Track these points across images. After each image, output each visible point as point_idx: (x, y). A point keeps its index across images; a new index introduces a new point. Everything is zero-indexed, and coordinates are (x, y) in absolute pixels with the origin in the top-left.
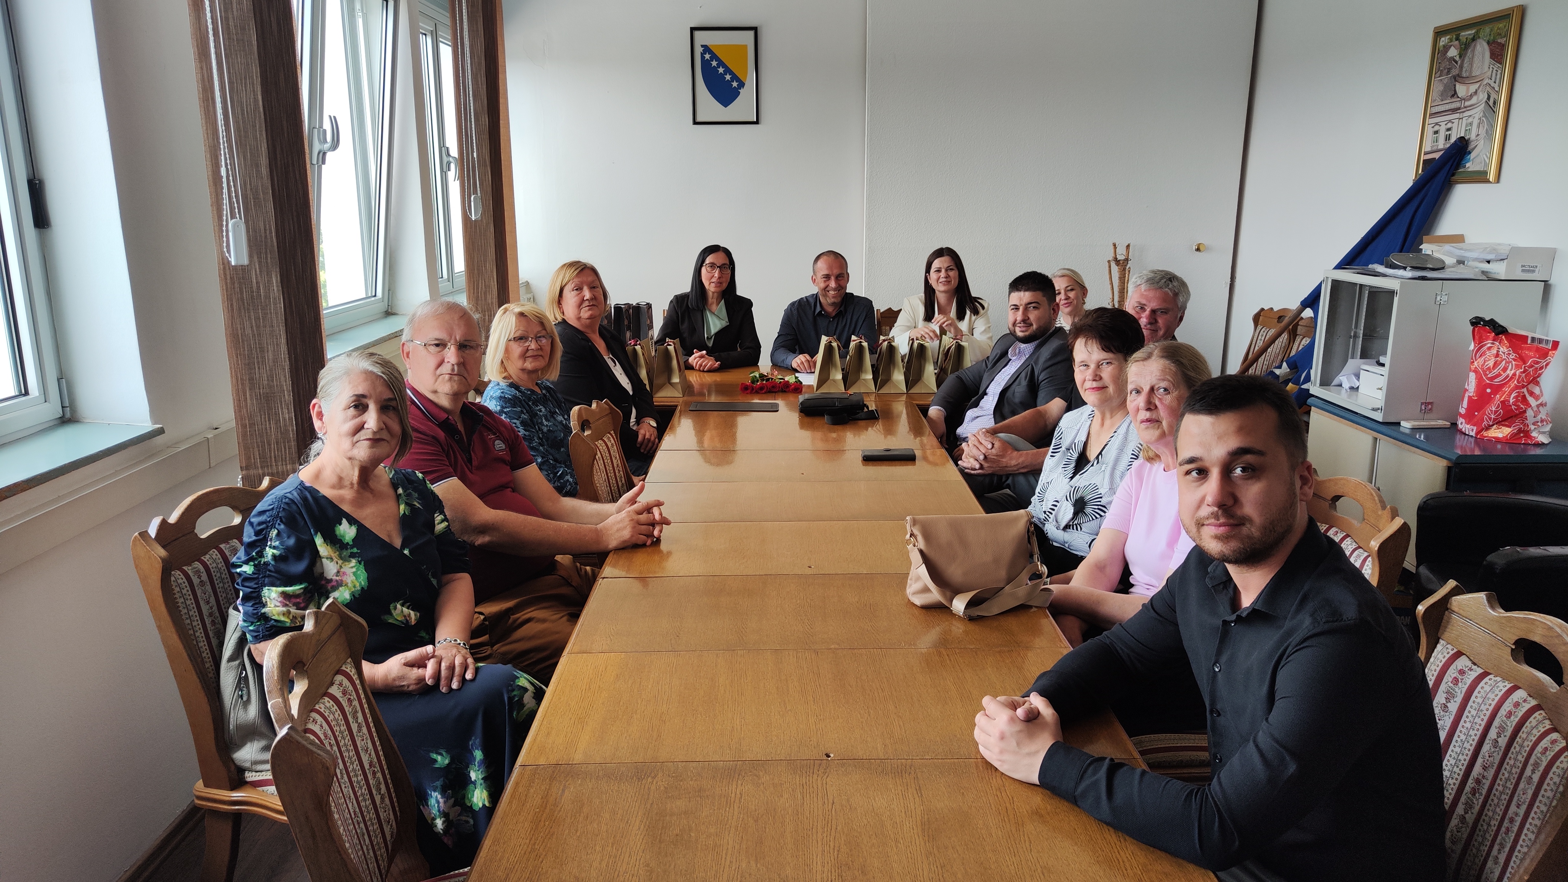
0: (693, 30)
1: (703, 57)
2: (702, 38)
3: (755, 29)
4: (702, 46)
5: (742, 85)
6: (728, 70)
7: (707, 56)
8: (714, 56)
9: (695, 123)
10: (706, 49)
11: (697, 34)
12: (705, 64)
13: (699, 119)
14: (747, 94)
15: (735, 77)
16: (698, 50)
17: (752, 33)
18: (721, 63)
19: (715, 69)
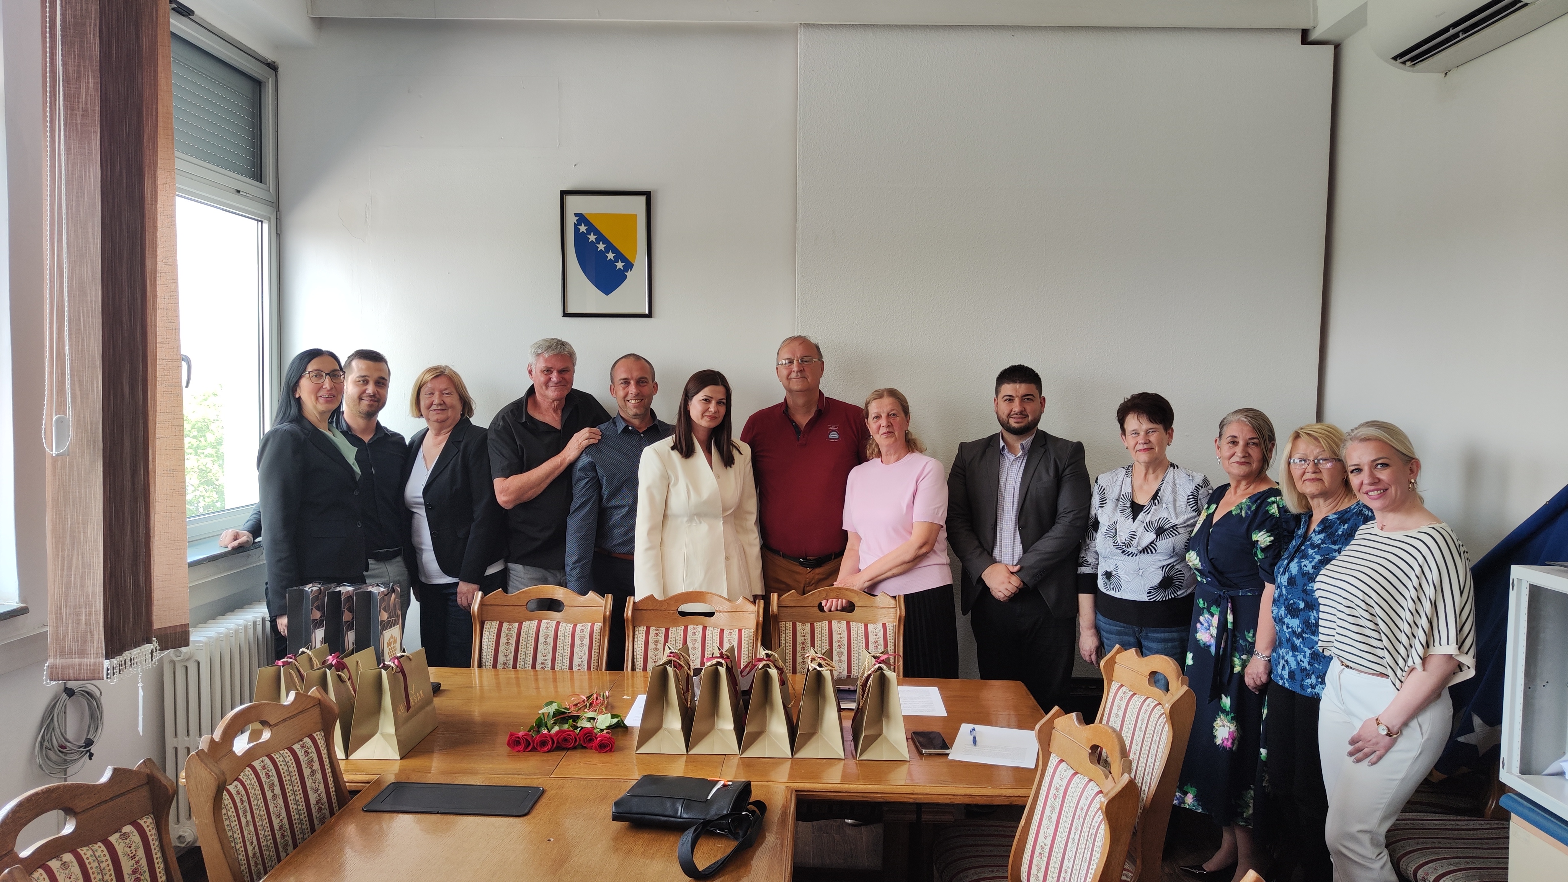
0: (563, 193)
1: (576, 230)
2: (575, 204)
3: (648, 195)
4: (576, 215)
5: (629, 266)
6: (610, 247)
7: (583, 228)
8: (592, 228)
9: (566, 315)
10: (581, 219)
11: (569, 199)
12: (580, 238)
13: (570, 310)
14: (637, 277)
15: (620, 256)
16: (571, 220)
17: (643, 199)
18: (601, 238)
19: (594, 245)
